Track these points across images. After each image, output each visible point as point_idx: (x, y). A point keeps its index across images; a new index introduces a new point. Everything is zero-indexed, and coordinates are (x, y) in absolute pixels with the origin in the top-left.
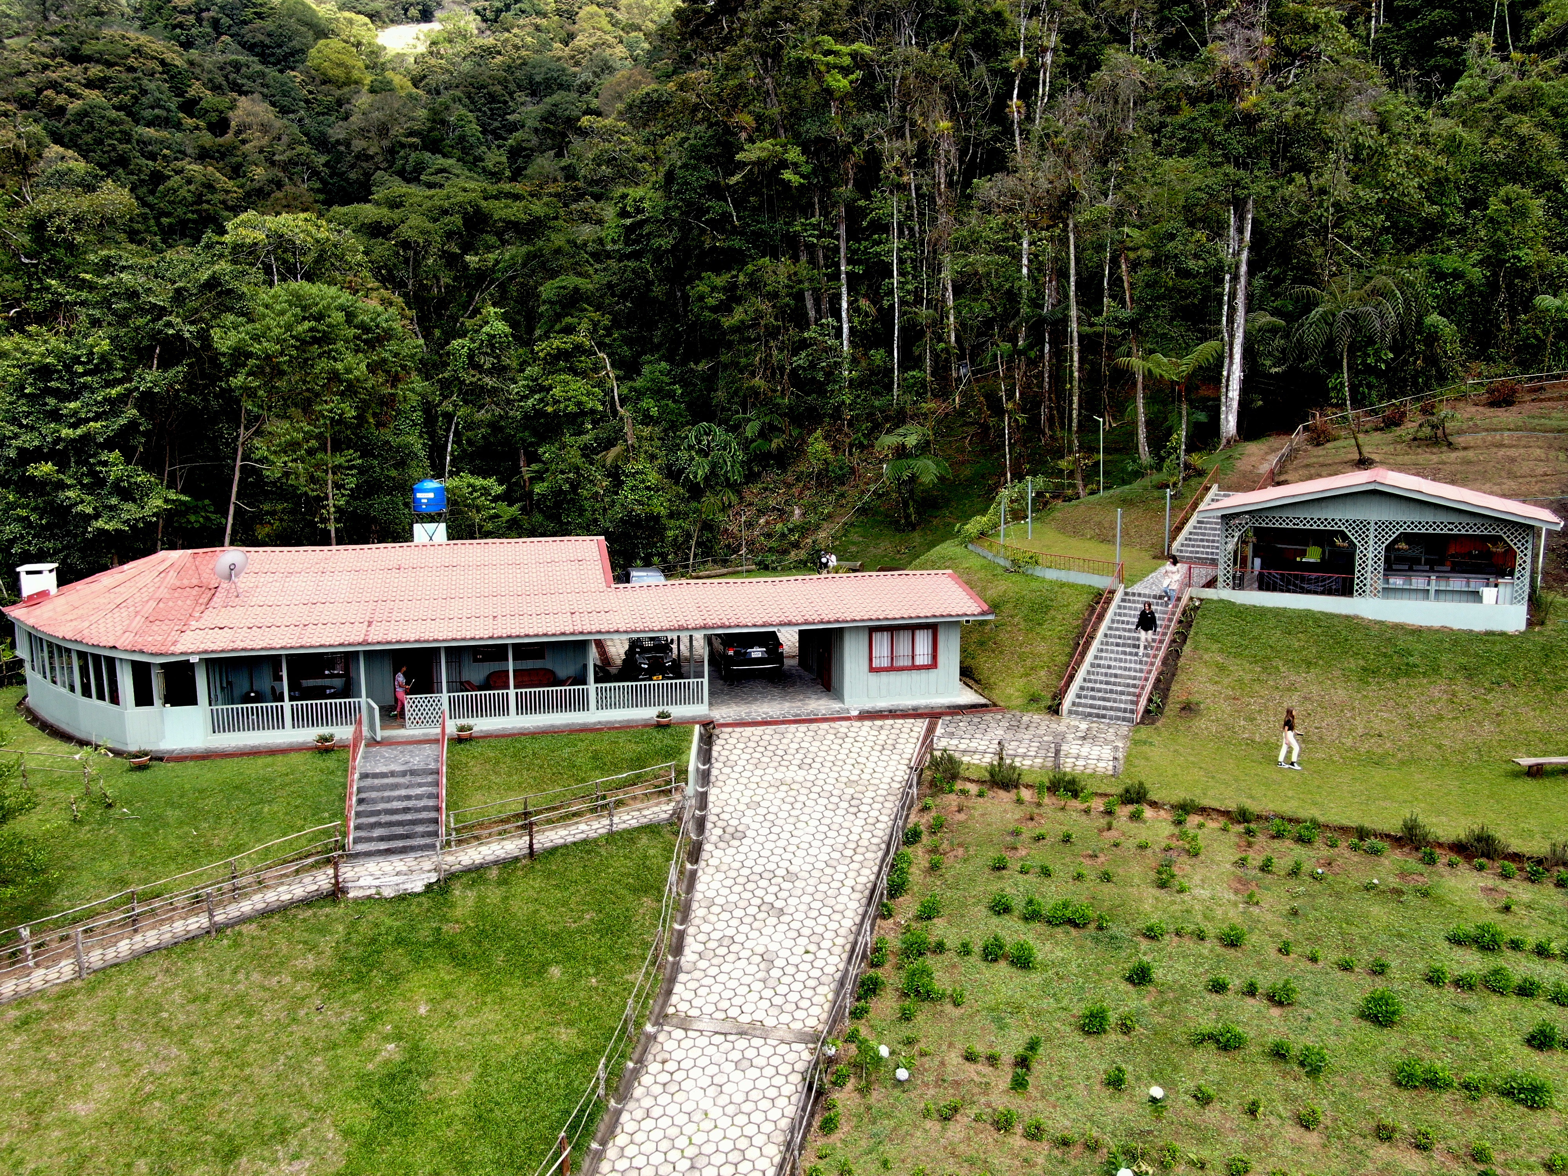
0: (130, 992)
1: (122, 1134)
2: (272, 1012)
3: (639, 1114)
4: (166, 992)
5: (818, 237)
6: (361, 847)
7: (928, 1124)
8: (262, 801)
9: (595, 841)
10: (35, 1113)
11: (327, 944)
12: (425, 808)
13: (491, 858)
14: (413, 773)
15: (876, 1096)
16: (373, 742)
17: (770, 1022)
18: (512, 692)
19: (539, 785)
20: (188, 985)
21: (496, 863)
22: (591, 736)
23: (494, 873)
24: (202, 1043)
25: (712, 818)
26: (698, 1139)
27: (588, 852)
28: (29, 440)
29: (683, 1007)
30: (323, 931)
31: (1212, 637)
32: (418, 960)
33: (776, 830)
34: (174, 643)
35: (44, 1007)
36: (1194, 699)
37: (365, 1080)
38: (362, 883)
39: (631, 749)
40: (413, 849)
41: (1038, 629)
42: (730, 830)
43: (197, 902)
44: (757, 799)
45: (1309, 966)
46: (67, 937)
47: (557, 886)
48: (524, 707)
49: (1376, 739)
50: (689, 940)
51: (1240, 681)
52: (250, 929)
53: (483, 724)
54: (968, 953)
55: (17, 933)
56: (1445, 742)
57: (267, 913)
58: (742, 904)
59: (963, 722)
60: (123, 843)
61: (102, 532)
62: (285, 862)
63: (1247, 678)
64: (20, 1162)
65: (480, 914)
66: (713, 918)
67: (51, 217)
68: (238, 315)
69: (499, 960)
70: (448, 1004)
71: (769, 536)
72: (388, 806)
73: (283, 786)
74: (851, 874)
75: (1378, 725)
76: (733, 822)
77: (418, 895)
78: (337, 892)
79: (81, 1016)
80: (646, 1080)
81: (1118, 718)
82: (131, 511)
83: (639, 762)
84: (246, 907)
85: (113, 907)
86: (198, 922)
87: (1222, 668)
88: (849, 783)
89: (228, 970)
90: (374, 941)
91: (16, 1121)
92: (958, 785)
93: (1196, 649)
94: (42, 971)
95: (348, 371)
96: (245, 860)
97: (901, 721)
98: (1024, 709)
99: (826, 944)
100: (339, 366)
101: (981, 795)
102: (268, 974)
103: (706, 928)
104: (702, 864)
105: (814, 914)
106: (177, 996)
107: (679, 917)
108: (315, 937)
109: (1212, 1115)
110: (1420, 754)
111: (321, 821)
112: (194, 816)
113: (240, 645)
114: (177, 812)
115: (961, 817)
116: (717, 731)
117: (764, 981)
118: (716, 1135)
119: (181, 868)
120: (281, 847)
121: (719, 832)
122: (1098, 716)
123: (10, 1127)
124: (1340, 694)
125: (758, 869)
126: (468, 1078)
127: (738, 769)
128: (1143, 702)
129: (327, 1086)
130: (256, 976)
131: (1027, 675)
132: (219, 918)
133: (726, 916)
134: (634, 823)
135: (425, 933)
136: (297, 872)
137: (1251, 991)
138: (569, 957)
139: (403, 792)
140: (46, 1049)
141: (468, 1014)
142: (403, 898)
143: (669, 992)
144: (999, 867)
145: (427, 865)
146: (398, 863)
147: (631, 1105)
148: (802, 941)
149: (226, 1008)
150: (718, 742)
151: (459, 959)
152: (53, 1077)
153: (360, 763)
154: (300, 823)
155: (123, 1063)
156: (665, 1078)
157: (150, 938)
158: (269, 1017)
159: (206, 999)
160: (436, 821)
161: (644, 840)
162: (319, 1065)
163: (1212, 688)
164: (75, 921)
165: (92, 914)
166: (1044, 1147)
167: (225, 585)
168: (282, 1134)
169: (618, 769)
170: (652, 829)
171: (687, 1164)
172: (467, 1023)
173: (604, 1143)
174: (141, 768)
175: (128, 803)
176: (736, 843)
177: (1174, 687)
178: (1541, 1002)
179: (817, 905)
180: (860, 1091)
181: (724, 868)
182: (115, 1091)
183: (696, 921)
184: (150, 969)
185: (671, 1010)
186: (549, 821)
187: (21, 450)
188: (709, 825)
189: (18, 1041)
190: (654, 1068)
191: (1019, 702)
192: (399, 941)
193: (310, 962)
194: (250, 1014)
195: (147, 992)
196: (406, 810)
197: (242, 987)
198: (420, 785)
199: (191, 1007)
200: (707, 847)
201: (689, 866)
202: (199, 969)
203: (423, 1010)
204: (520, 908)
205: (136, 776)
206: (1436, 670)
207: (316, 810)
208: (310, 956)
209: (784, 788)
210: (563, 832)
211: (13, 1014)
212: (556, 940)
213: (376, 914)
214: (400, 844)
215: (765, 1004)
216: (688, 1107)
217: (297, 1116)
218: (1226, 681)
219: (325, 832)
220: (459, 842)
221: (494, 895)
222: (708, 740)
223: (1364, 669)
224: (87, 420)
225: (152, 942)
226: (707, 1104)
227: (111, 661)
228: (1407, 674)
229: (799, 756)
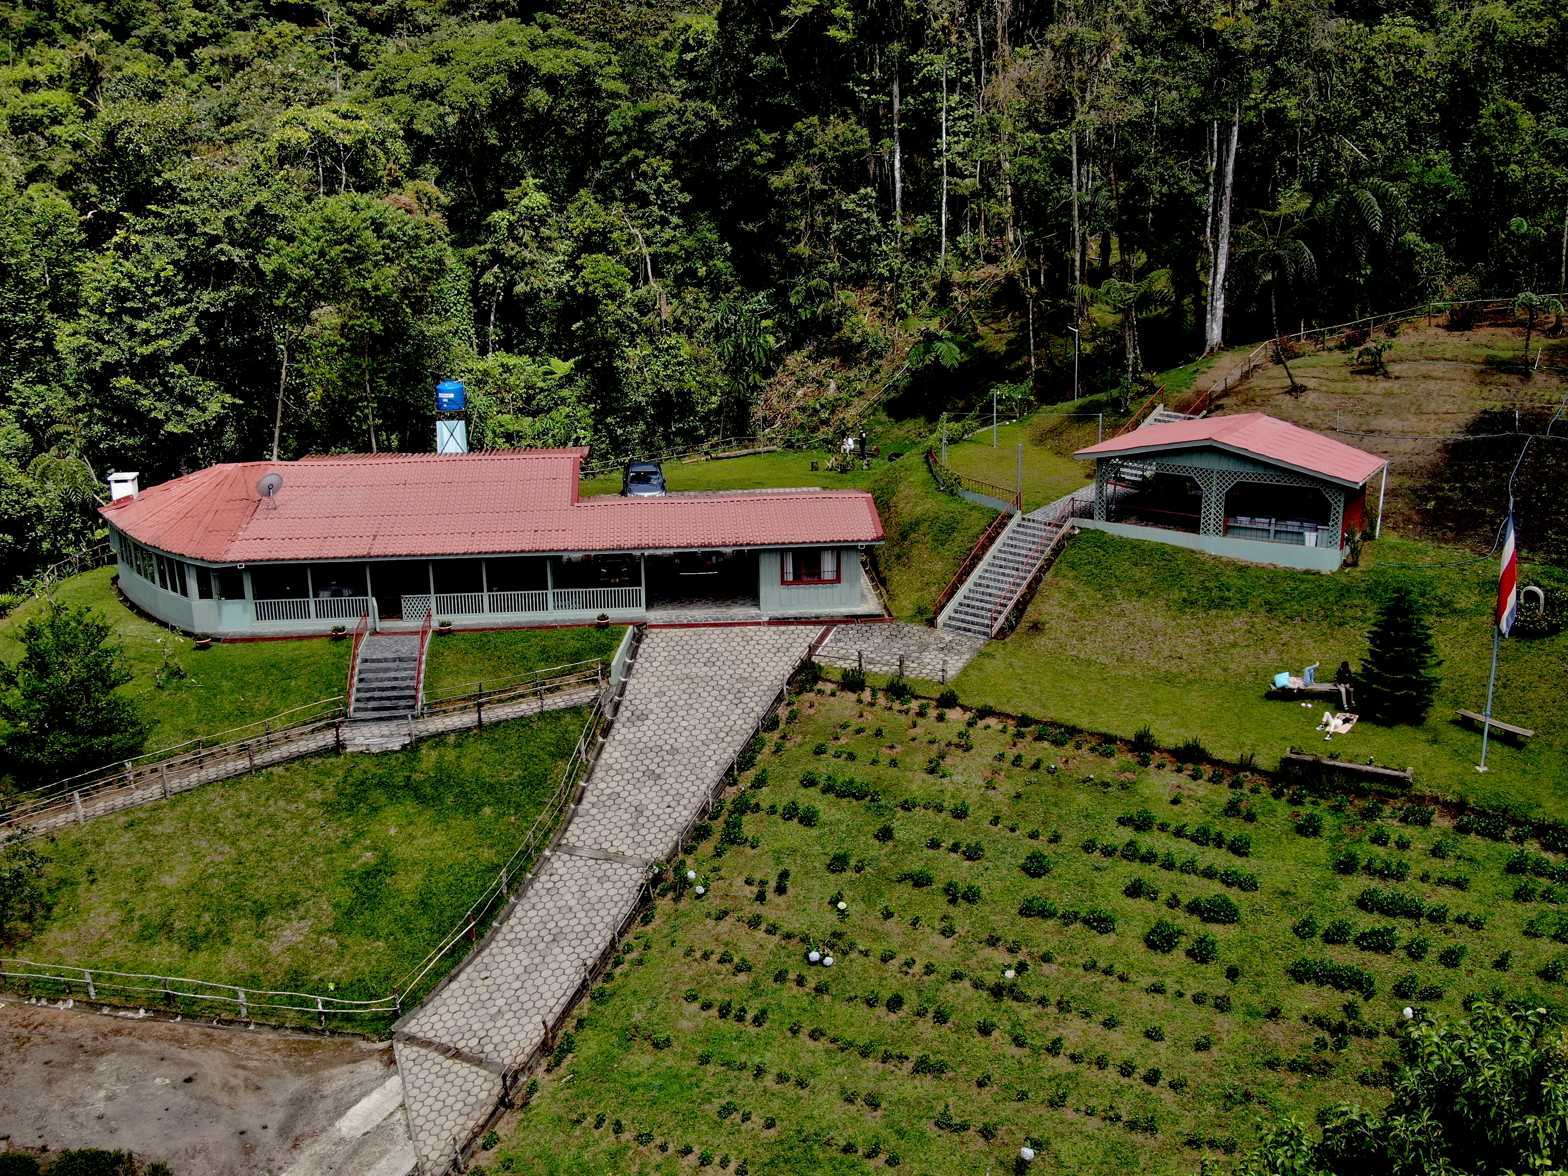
0: (198, 808)
1: (194, 898)
2: (291, 827)
3: (527, 906)
4: (221, 810)
5: (869, 93)
6: (360, 715)
7: (708, 921)
8: (290, 677)
9: (530, 718)
10: (141, 881)
11: (330, 783)
12: (408, 688)
13: (451, 727)
14: (401, 660)
15: (683, 904)
16: (375, 633)
17: (629, 853)
18: (486, 594)
19: (495, 672)
20: (236, 806)
21: (453, 731)
22: (544, 632)
23: (452, 738)
24: (245, 845)
25: (626, 703)
26: (561, 924)
27: (523, 726)
28: (110, 355)
29: (573, 840)
30: (328, 774)
31: (1073, 566)
32: (393, 798)
33: (672, 714)
34: (227, 552)
35: (143, 816)
36: (1042, 619)
37: (349, 875)
38: (357, 741)
39: (573, 645)
40: (396, 718)
41: (940, 549)
42: (637, 713)
43: (244, 749)
44: (664, 689)
45: (1009, 834)
46: (156, 770)
47: (497, 750)
48: (495, 607)
49: (1177, 661)
50: (588, 794)
51: (1083, 606)
52: (279, 770)
53: (459, 620)
54: (774, 813)
55: (123, 765)
56: (1233, 666)
57: (291, 760)
58: (632, 770)
59: (853, 630)
60: (193, 705)
61: (171, 434)
62: (305, 724)
63: (1089, 603)
64: (133, 910)
65: (440, 768)
66: (609, 779)
67: (120, 127)
68: (280, 238)
69: (449, 800)
70: (410, 829)
71: (802, 409)
72: (380, 685)
73: (305, 666)
74: (719, 752)
75: (1182, 650)
76: (642, 707)
77: (396, 752)
78: (338, 747)
79: (167, 822)
80: (537, 886)
81: (979, 633)
82: (194, 415)
83: (577, 656)
84: (276, 754)
85: (186, 750)
86: (243, 763)
87: (1071, 593)
88: (739, 680)
89: (263, 798)
90: (363, 783)
91: (128, 886)
92: (820, 685)
93: (1055, 576)
94: (140, 792)
95: (376, 288)
96: (277, 722)
97: (802, 627)
98: (911, 619)
99: (684, 802)
100: (368, 285)
101: (833, 694)
102: (289, 802)
103: (602, 785)
104: (610, 738)
105: (683, 779)
106: (229, 813)
107: (585, 776)
108: (323, 778)
109: (890, 923)
110: (1208, 676)
111: (332, 695)
112: (243, 686)
113: (274, 555)
114: (230, 683)
115: (812, 711)
116: (647, 632)
117: (632, 825)
118: (574, 922)
119: (232, 726)
120: (302, 713)
121: (628, 714)
122: (965, 629)
123: (125, 889)
124: (1159, 622)
125: (651, 744)
126: (418, 877)
127: (655, 664)
128: (1001, 619)
129: (325, 876)
130: (281, 803)
131: (922, 589)
132: (258, 760)
133: (618, 778)
134: (562, 705)
135: (399, 779)
136: (313, 731)
137: (955, 848)
138: (499, 801)
139: (392, 674)
140: (145, 842)
141: (424, 836)
142: (385, 753)
143: (566, 830)
144: (819, 751)
145: (404, 730)
146: (385, 728)
147: (524, 901)
148: (668, 799)
149: (261, 823)
150: (647, 641)
151: (422, 799)
152: (150, 860)
153: (363, 650)
154: (316, 695)
155: (194, 854)
156: (550, 885)
157: (211, 772)
158: (289, 830)
159: (248, 816)
160: (414, 697)
161: (568, 718)
162: (320, 863)
163: (1058, 610)
164: (161, 758)
165: (172, 755)
166: (776, 938)
167: (265, 499)
168: (295, 904)
169: (558, 660)
170: (575, 710)
171: (550, 938)
172: (422, 842)
173: (501, 923)
174: (205, 647)
175: (196, 675)
176: (639, 723)
177: (1030, 608)
178: (1155, 866)
179: (687, 773)
180: (674, 900)
181: (626, 742)
182: (189, 871)
183: (596, 781)
184: (212, 794)
185: (564, 842)
186: (500, 701)
187: (105, 364)
188: (622, 709)
189: (127, 837)
190: (543, 878)
191: (909, 613)
192: (381, 784)
193: (318, 795)
194: (277, 828)
195: (210, 809)
196: (393, 688)
197: (271, 809)
198: (405, 669)
199: (237, 821)
200: (617, 725)
201: (600, 739)
202: (243, 796)
203: (392, 832)
204: (468, 765)
205: (201, 653)
206: (1244, 604)
207: (329, 686)
208: (319, 791)
209: (688, 681)
210: (508, 710)
211: (123, 819)
212: (491, 788)
213: (366, 764)
214: (386, 714)
215: (629, 841)
216: (561, 903)
217: (304, 893)
218: (1072, 605)
219: (333, 703)
220: (432, 714)
221: (451, 755)
222: (638, 639)
223: (1184, 600)
224: (157, 336)
225: (213, 776)
226: (573, 902)
227: (181, 565)
228: (1218, 607)
229: (708, 655)
